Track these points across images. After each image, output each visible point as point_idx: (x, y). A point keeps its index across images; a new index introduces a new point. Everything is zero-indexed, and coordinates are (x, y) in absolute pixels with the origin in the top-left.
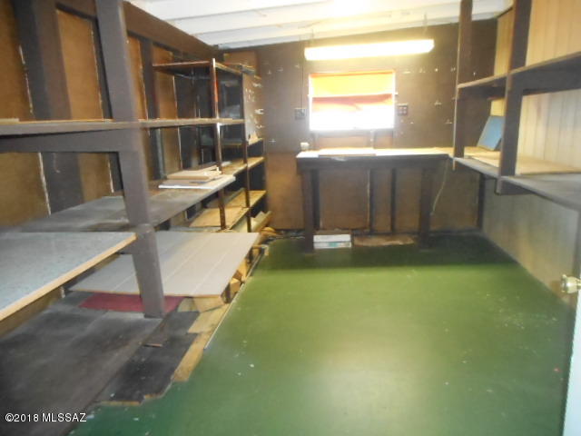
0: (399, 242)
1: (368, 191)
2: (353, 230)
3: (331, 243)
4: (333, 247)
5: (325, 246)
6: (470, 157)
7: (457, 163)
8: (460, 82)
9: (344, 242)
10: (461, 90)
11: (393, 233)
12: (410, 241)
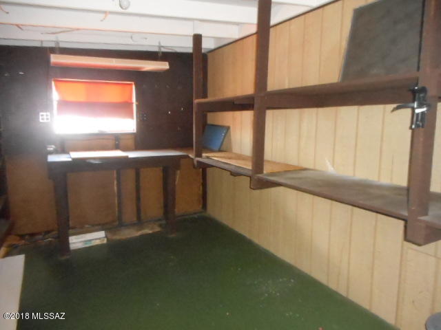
0: (147, 231)
1: (115, 188)
2: (104, 224)
3: (86, 242)
4: (87, 246)
5: (80, 246)
6: (208, 157)
7: (198, 162)
8: (197, 98)
9: (99, 239)
10: (199, 104)
11: (140, 222)
12: (157, 229)
